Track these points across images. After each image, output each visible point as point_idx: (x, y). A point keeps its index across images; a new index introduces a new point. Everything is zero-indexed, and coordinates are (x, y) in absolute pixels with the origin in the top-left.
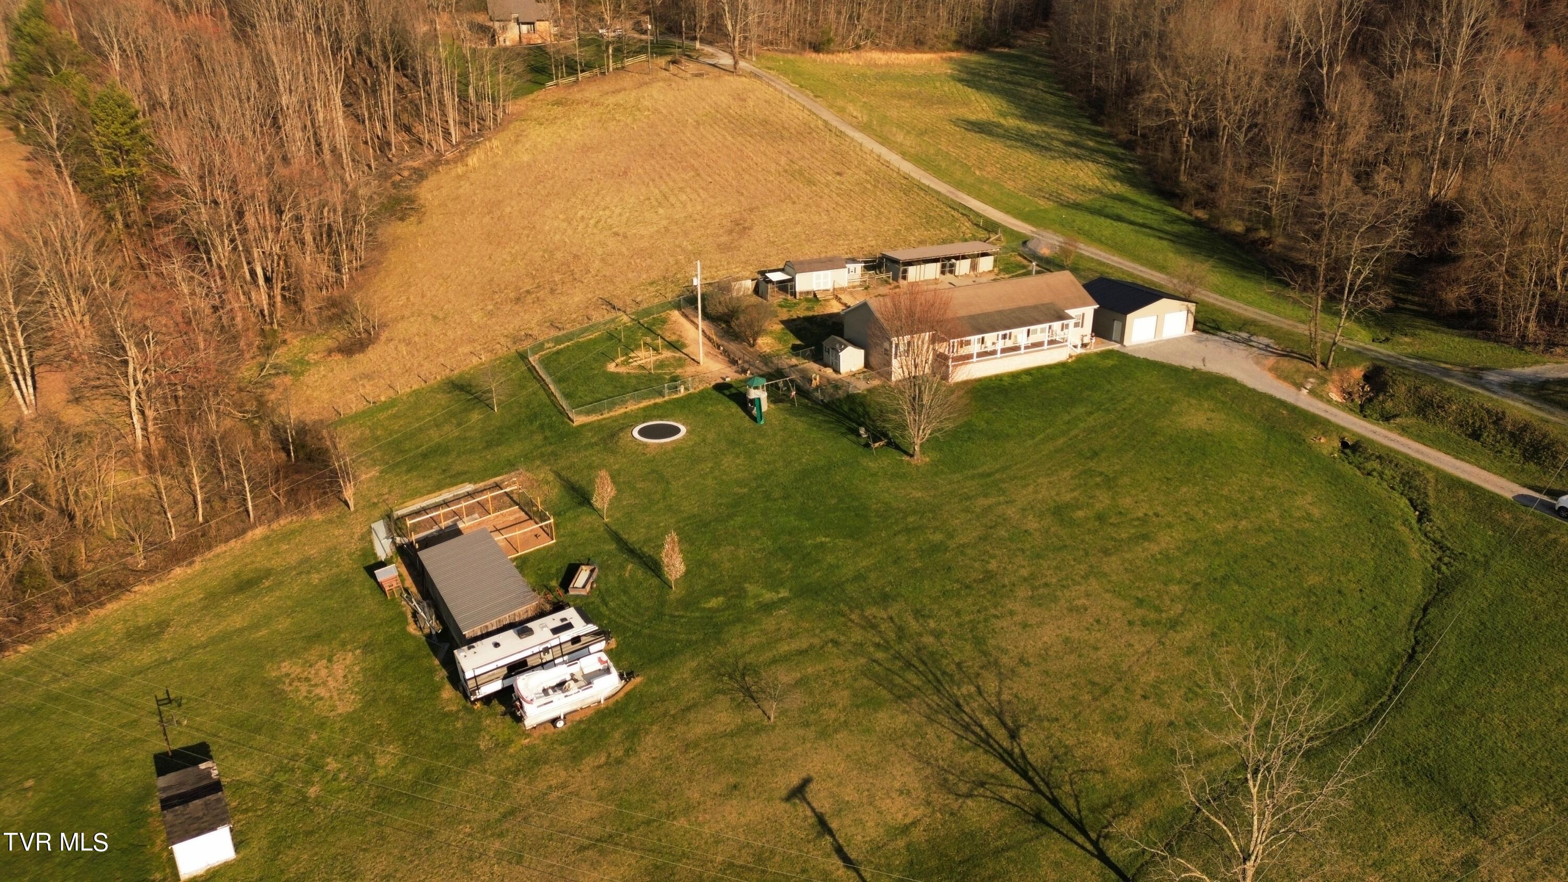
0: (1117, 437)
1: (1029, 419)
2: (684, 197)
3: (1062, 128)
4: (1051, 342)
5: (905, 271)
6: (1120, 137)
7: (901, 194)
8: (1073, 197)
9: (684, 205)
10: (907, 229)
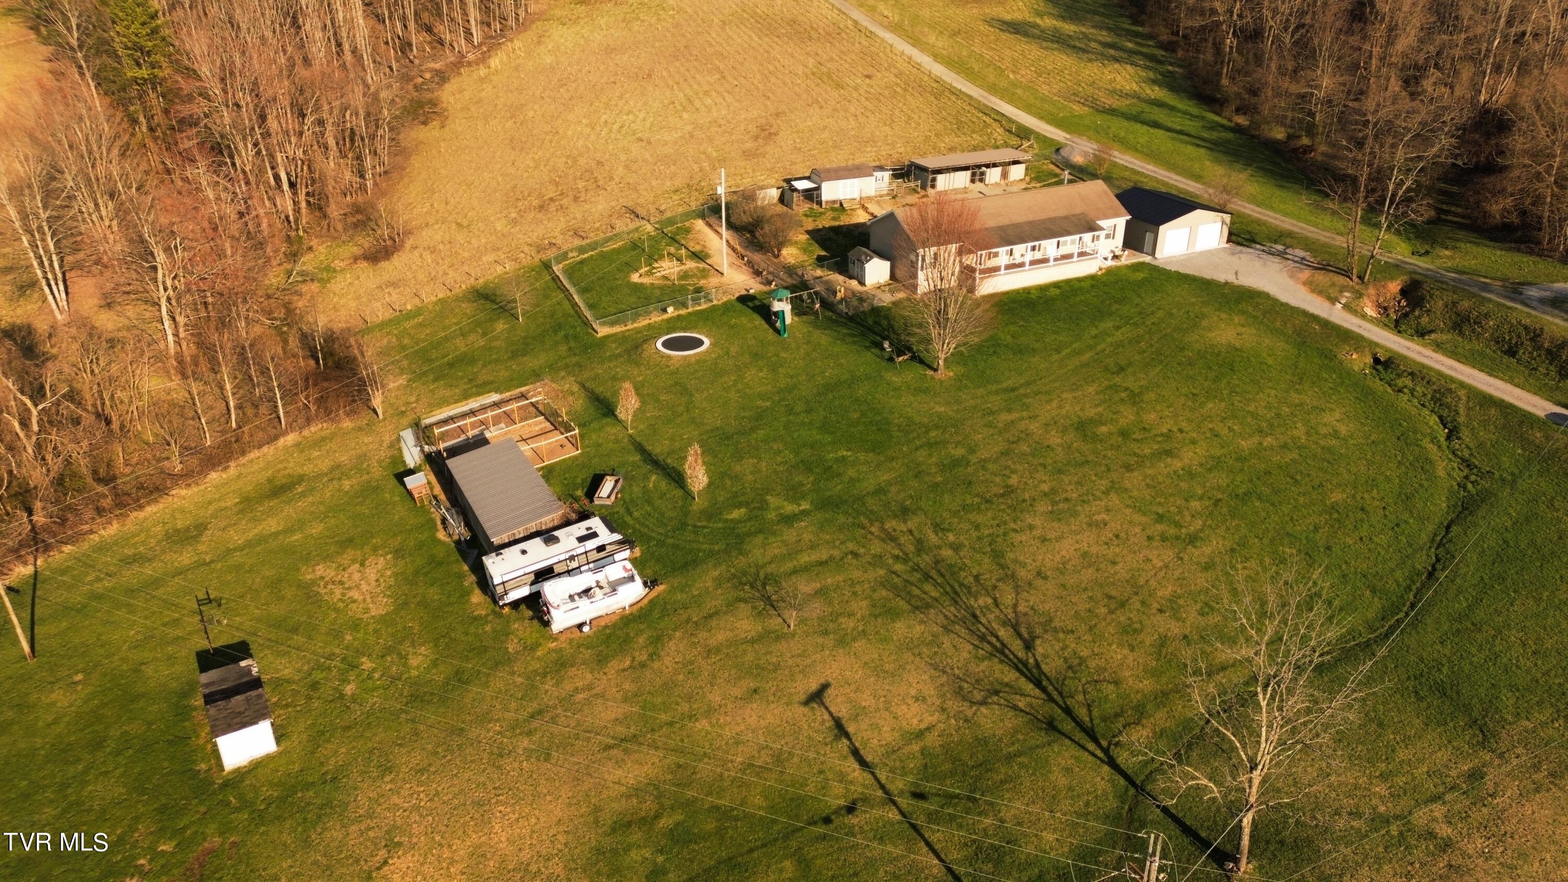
0: (1144, 352)
1: (1054, 332)
2: (709, 101)
3: (1101, 28)
4: (1081, 254)
5: (934, 180)
6: (1161, 38)
7: (932, 98)
8: (1110, 102)
9: (709, 111)
10: (937, 135)
